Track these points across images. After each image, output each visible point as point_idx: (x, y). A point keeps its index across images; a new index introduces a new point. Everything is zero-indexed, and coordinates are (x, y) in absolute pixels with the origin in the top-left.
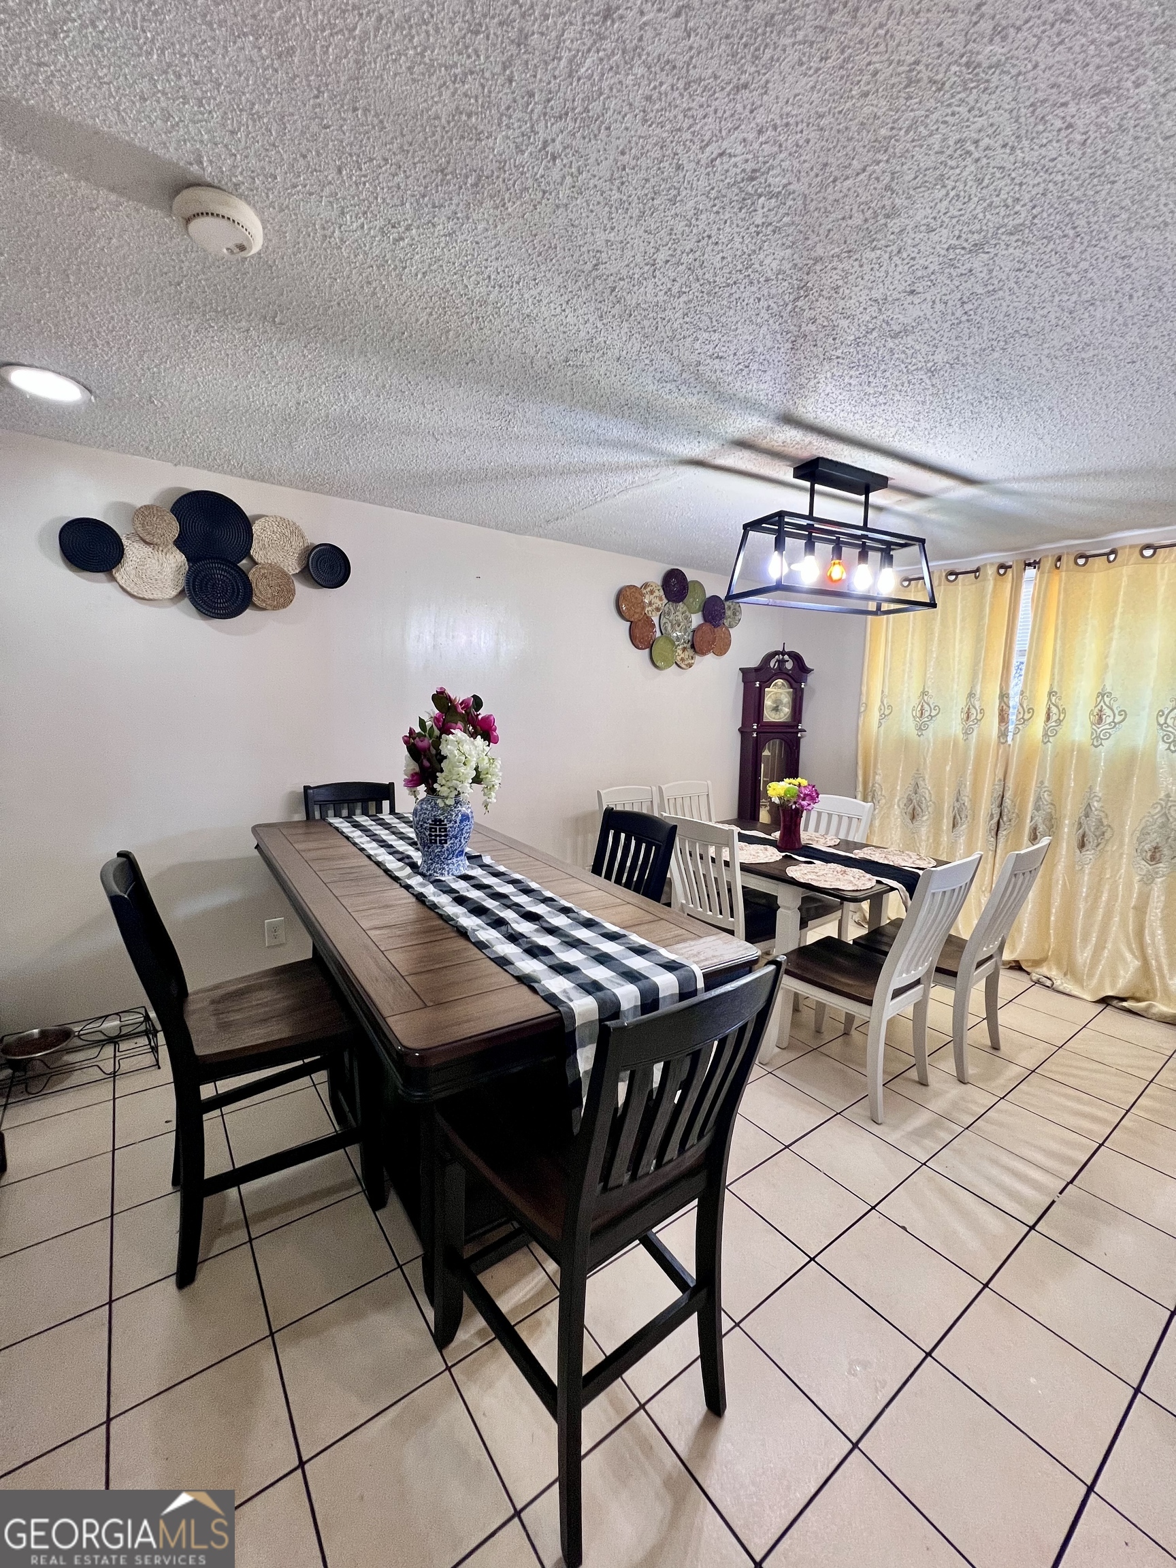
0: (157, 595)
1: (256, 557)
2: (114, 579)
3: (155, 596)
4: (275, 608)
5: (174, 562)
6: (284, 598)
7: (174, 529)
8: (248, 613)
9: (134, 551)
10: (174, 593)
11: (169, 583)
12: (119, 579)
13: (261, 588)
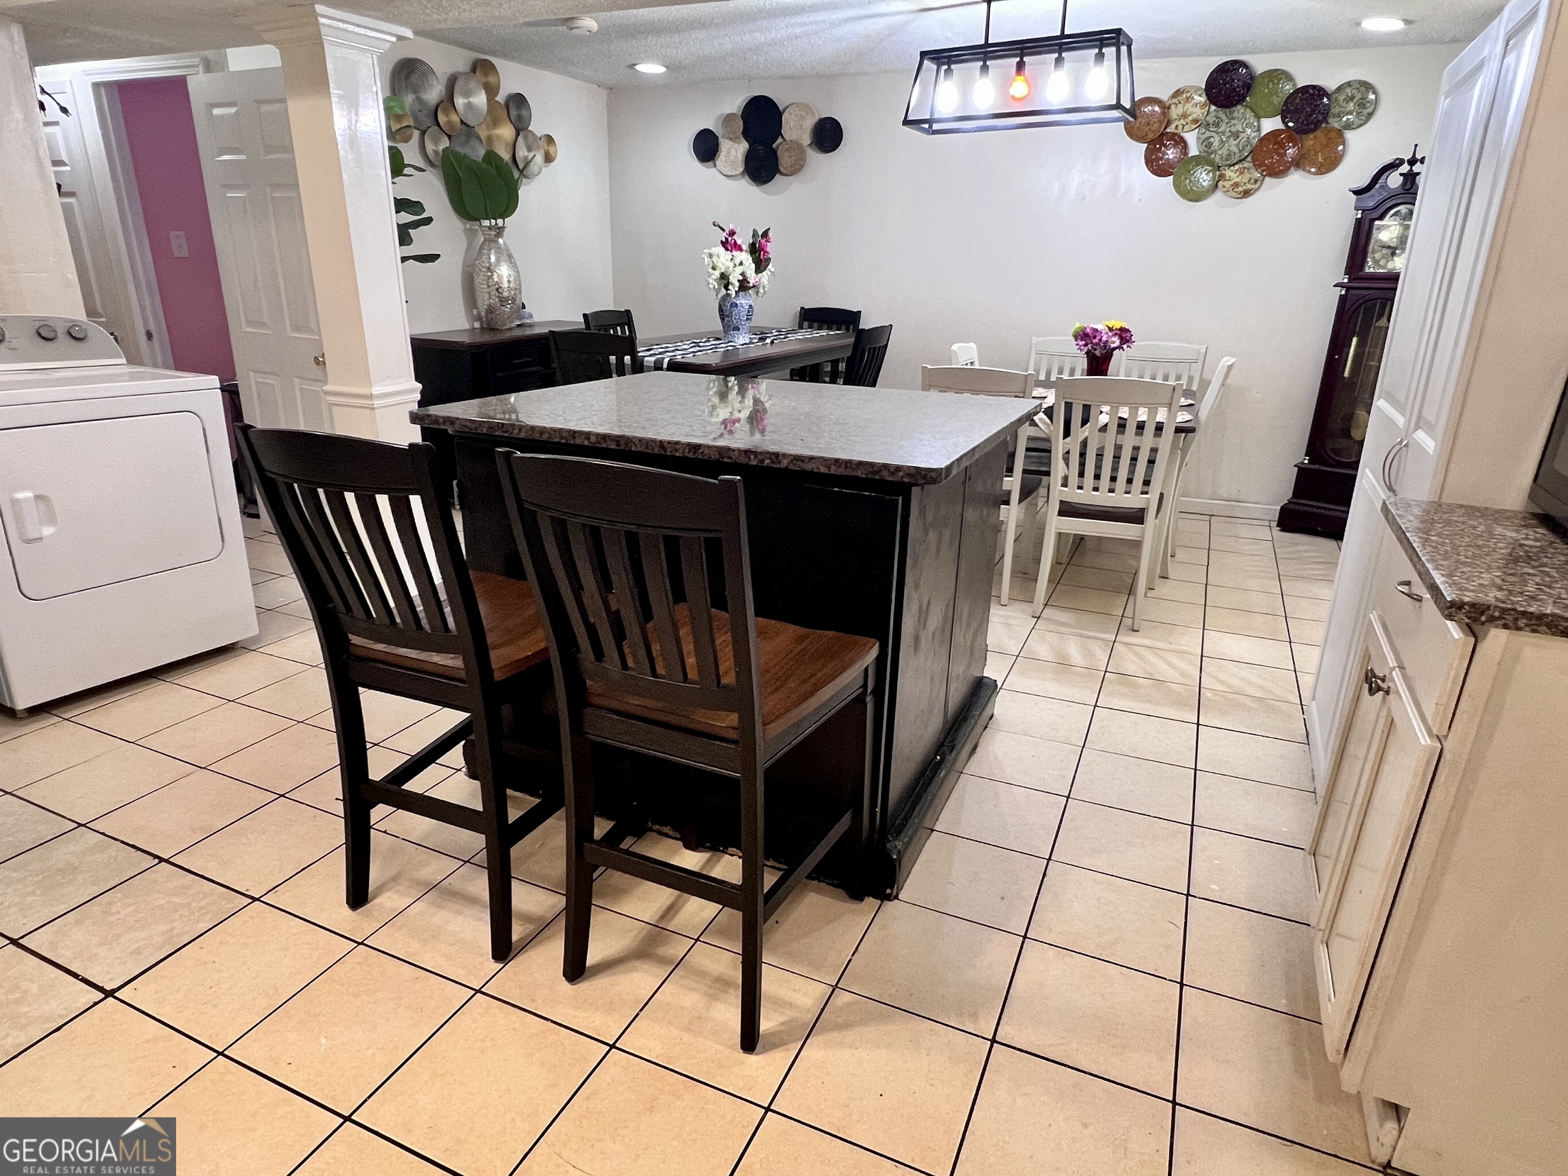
0: (735, 172)
1: (785, 136)
3: (732, 174)
4: (793, 173)
5: (741, 150)
6: (797, 167)
7: (741, 127)
8: (778, 177)
9: (725, 146)
10: (741, 170)
11: (740, 163)
12: (717, 164)
13: (784, 160)
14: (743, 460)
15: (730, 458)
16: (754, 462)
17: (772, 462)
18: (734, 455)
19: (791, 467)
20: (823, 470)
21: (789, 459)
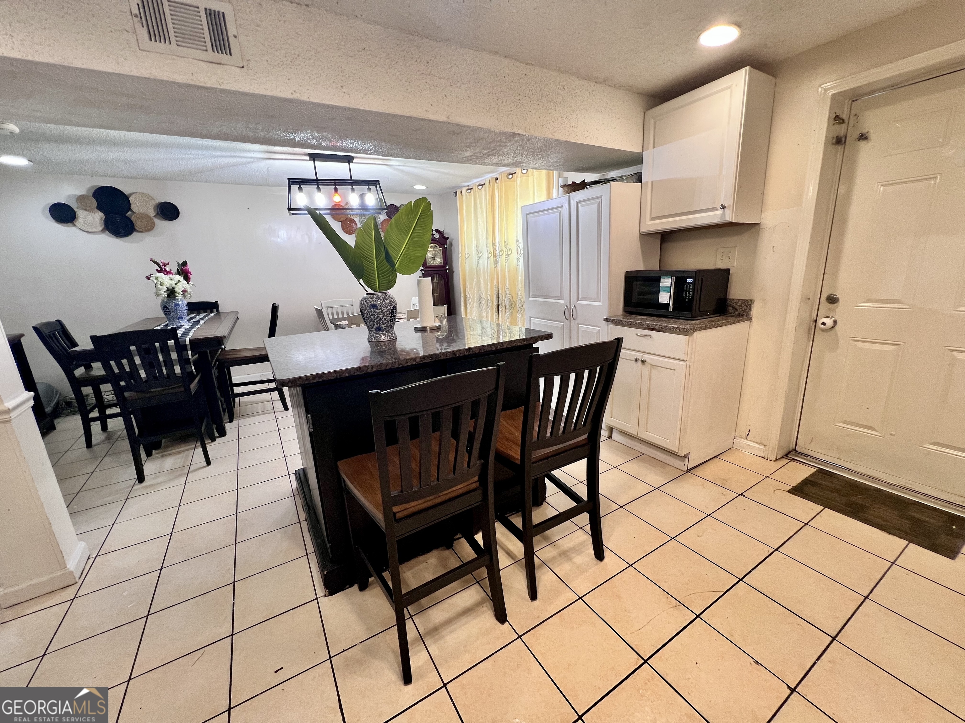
0: (95, 230)
1: (134, 211)
2: (75, 225)
3: (93, 231)
4: (147, 231)
5: (98, 217)
6: (149, 227)
7: (95, 203)
8: (135, 234)
9: (81, 214)
10: (101, 229)
11: (98, 225)
12: (77, 225)
13: (138, 224)
14: (490, 349)
15: (484, 350)
16: (494, 349)
17: (501, 347)
18: (485, 348)
19: (508, 346)
20: (519, 344)
21: (507, 344)
